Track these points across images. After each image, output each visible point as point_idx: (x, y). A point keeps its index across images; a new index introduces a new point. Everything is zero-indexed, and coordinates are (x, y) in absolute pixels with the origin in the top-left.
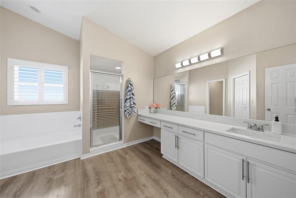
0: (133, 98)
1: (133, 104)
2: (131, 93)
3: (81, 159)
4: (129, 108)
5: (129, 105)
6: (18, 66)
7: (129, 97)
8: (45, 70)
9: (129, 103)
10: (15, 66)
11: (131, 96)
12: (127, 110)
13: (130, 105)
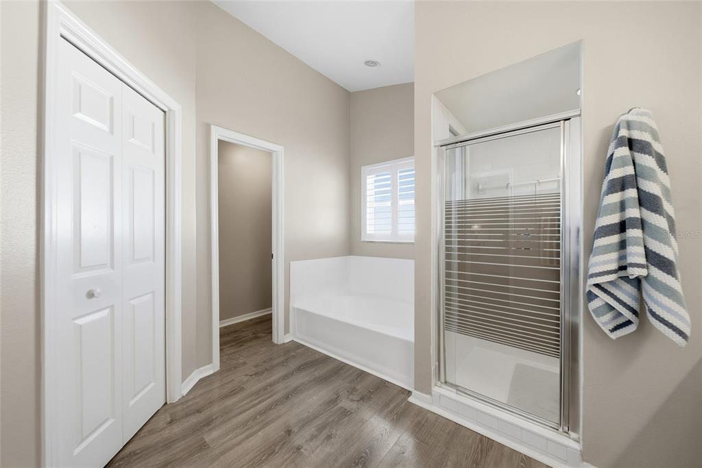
0: (642, 224)
1: (643, 261)
2: (632, 193)
3: (411, 399)
4: (611, 283)
5: (614, 266)
6: (374, 176)
7: (614, 219)
8: (400, 173)
9: (614, 255)
10: (368, 177)
11: (633, 212)
12: (596, 291)
13: (623, 268)
